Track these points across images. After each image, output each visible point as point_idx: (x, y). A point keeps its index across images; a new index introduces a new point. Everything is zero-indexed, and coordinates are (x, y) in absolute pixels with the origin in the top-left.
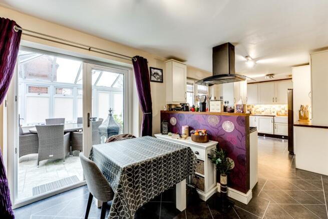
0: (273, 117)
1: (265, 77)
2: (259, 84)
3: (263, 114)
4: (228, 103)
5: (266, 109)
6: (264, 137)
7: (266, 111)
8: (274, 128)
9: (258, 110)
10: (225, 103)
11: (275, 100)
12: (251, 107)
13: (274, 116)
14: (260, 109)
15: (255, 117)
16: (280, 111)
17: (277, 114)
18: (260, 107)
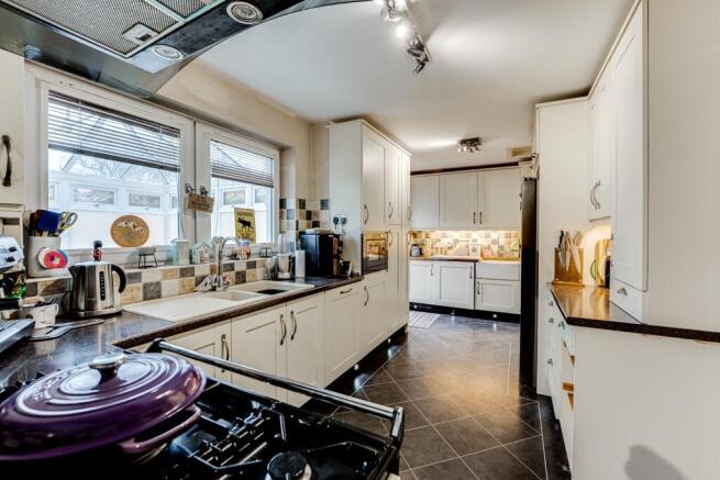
0: (472, 264)
1: (455, 147)
2: (444, 176)
3: (451, 255)
4: (344, 221)
5: (456, 241)
6: (453, 318)
7: (458, 246)
8: (476, 292)
9: (438, 245)
10: (336, 221)
11: (478, 220)
12: (424, 235)
13: (475, 261)
14: (445, 242)
15: (431, 263)
16: (489, 248)
17: (482, 255)
18: (444, 236)
